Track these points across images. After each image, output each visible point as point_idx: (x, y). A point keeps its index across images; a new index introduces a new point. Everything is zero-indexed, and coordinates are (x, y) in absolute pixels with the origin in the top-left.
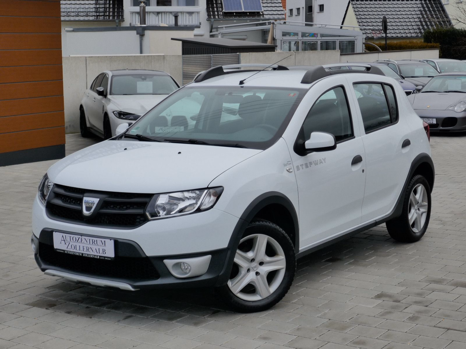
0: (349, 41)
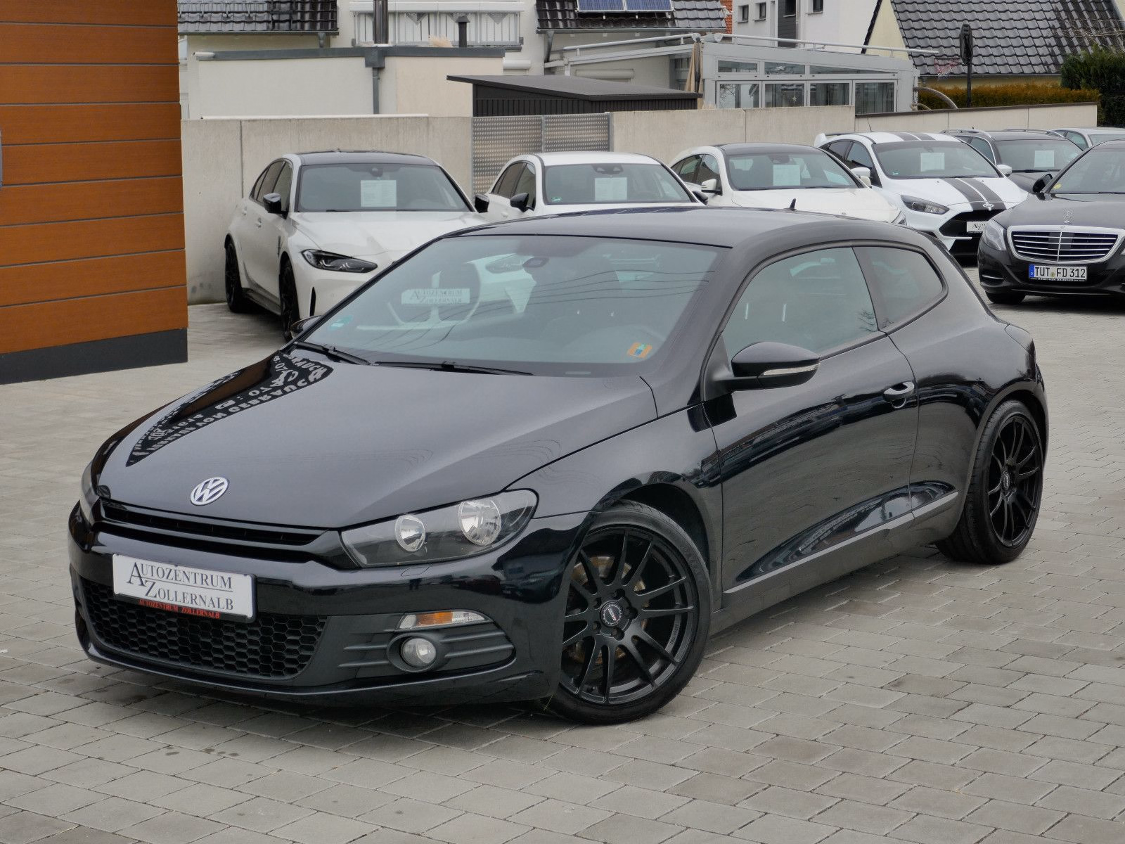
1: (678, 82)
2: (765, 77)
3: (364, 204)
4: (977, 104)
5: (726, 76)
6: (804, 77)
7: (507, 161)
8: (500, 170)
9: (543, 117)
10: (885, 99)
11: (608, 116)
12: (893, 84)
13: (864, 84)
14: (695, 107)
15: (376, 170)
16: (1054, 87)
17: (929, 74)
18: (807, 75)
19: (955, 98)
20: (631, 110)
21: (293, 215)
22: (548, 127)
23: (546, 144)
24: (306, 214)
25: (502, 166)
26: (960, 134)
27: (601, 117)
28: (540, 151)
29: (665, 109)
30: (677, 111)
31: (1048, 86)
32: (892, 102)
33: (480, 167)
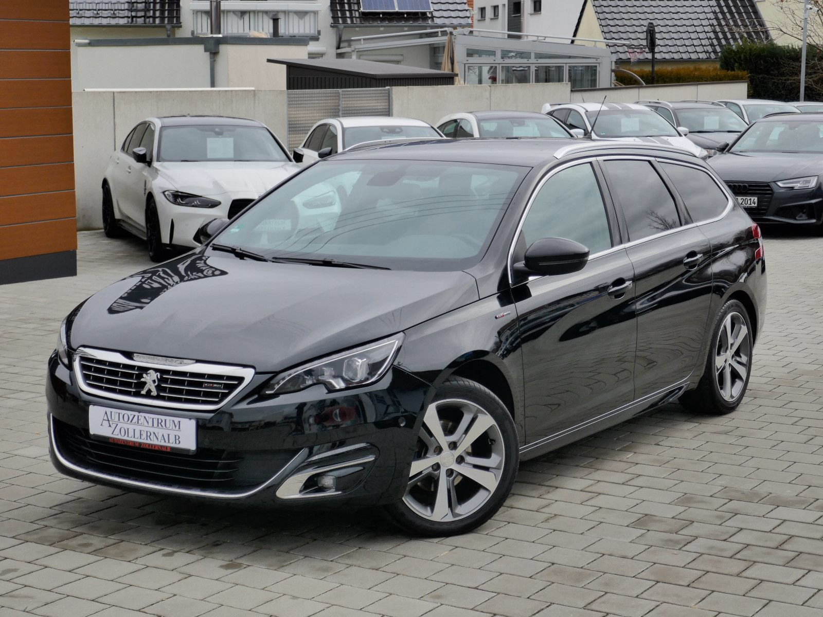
0: (585, 66)
1: (436, 65)
2: (501, 61)
3: (209, 156)
4: (658, 82)
5: (472, 60)
6: (530, 61)
7: (315, 123)
8: (309, 130)
9: (340, 90)
10: (590, 78)
11: (389, 90)
12: (596, 66)
13: (574, 67)
14: (453, 83)
15: (218, 131)
16: (715, 69)
17: (621, 59)
18: (533, 60)
19: (642, 77)
20: (405, 86)
21: (156, 164)
22: (345, 98)
23: (343, 111)
24: (166, 164)
25: (312, 127)
26: (650, 104)
27: (384, 90)
28: (339, 116)
29: (431, 85)
30: (440, 87)
31: (710, 68)
32: (595, 80)
33: (293, 128)
